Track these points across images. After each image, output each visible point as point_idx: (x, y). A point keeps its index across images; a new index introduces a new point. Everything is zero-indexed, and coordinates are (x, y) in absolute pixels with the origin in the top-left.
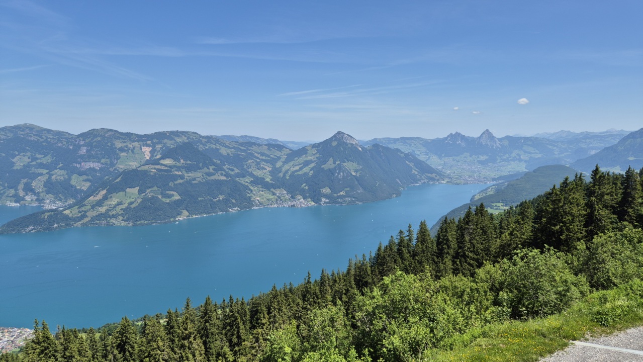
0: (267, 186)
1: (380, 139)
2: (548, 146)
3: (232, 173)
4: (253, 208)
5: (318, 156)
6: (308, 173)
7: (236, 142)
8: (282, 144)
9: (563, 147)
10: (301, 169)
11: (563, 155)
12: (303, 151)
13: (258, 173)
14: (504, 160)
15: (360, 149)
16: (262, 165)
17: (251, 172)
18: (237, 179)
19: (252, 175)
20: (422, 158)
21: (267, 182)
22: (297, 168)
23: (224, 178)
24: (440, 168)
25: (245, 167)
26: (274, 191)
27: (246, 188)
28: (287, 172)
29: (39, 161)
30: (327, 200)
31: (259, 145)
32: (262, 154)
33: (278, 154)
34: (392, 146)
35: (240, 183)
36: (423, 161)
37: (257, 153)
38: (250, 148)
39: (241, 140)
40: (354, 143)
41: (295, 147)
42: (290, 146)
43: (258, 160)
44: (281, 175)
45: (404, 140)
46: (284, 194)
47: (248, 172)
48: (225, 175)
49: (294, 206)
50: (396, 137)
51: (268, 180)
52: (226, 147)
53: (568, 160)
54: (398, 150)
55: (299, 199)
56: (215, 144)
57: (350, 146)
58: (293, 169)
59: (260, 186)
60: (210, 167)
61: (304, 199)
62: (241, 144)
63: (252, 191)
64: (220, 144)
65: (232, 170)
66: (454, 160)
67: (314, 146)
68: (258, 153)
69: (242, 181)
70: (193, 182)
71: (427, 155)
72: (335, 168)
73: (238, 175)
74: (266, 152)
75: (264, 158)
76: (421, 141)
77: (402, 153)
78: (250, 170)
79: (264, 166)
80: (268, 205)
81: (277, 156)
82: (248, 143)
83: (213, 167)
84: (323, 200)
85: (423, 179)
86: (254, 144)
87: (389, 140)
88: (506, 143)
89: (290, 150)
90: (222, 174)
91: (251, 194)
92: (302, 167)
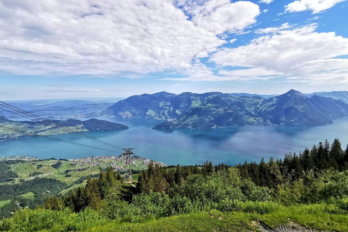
0: (252, 116)
1: (318, 93)
3: (236, 110)
6: (274, 110)
7: (238, 96)
8: (260, 96)
13: (248, 110)
15: (305, 98)
16: (250, 106)
18: (238, 112)
19: (245, 110)
21: (252, 114)
22: (268, 107)
25: (242, 107)
26: (256, 118)
27: (241, 116)
28: (262, 109)
29: (166, 104)
30: (284, 124)
31: (249, 97)
32: (250, 101)
34: (326, 96)
35: (239, 114)
37: (247, 101)
38: (244, 99)
39: (240, 95)
40: (301, 95)
41: (267, 98)
42: (264, 97)
43: (248, 104)
44: (259, 111)
45: (334, 93)
46: (261, 120)
47: (243, 109)
48: (232, 110)
49: (265, 125)
50: (330, 91)
52: (234, 98)
54: (330, 98)
55: (268, 122)
56: (229, 97)
58: (265, 108)
59: (249, 116)
60: (226, 107)
61: (271, 122)
62: (240, 97)
64: (231, 97)
65: (236, 108)
67: (276, 97)
70: (219, 113)
75: (251, 103)
77: (333, 100)
80: (252, 124)
81: (257, 102)
82: (244, 96)
83: (228, 107)
84: (282, 123)
86: (247, 97)
87: (325, 93)
89: (264, 99)
90: (231, 110)
92: (270, 107)
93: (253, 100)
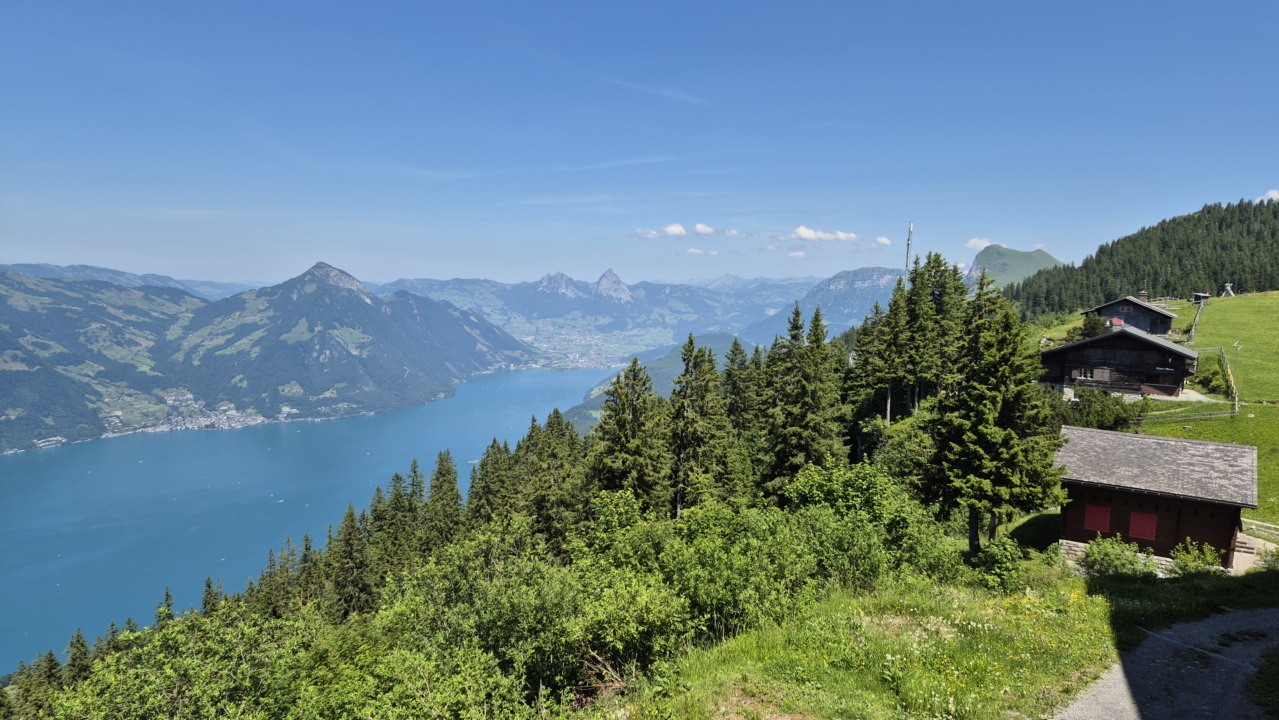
0: (144, 385)
1: (411, 282)
2: (707, 301)
3: (46, 354)
4: (103, 437)
5: (271, 313)
6: (248, 353)
7: (55, 280)
8: (181, 287)
9: (729, 302)
10: (229, 343)
11: (729, 317)
12: (235, 303)
13: (117, 354)
14: (639, 325)
15: (368, 301)
16: (128, 336)
17: (99, 351)
18: (59, 369)
19: (99, 358)
20: (496, 319)
21: (144, 373)
22: (221, 340)
23: (22, 367)
24: (529, 339)
25: (82, 339)
26: (161, 393)
27: (86, 389)
28: (194, 349)
30: (295, 411)
31: (120, 289)
32: (129, 310)
33: (172, 309)
34: (436, 296)
35: (65, 377)
36: (498, 327)
37: (114, 306)
38: (94, 295)
39: (70, 276)
40: (354, 288)
41: (215, 295)
42: (204, 291)
43: (117, 324)
44: (180, 357)
45: (459, 284)
46: (187, 400)
47: (91, 351)
48: (23, 360)
49: (212, 425)
50: (445, 279)
51: (145, 368)
52: (28, 291)
53: (737, 325)
54: (448, 305)
55: (225, 411)
57: (345, 294)
58: (209, 344)
59: (123, 384)
61: (238, 409)
62: (71, 286)
63: (100, 396)
64: (10, 285)
65: (45, 347)
66: (554, 324)
67: (262, 292)
68: (119, 308)
69: (73, 372)
71: (505, 314)
72: (312, 339)
73: (60, 359)
74: (138, 305)
75: (133, 318)
76: (493, 287)
77: (456, 309)
78: (95, 347)
79: (133, 337)
80: (145, 426)
81: (168, 315)
82: (91, 285)
84: (286, 409)
85: (498, 362)
86: (107, 285)
87: (430, 284)
88: (641, 294)
89: (203, 300)
90: (15, 358)
91: (99, 404)
92: (232, 338)
93: (143, 306)
